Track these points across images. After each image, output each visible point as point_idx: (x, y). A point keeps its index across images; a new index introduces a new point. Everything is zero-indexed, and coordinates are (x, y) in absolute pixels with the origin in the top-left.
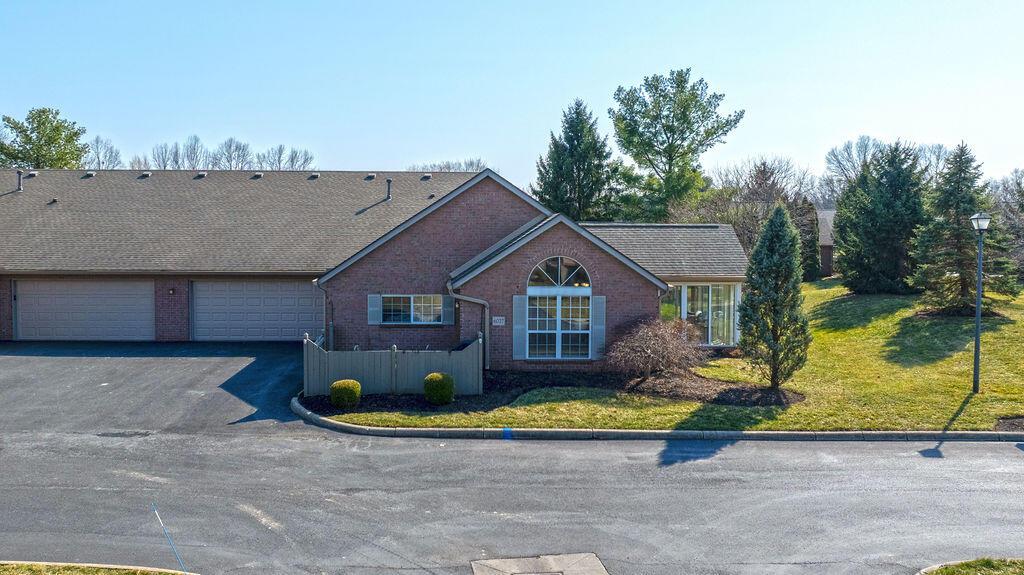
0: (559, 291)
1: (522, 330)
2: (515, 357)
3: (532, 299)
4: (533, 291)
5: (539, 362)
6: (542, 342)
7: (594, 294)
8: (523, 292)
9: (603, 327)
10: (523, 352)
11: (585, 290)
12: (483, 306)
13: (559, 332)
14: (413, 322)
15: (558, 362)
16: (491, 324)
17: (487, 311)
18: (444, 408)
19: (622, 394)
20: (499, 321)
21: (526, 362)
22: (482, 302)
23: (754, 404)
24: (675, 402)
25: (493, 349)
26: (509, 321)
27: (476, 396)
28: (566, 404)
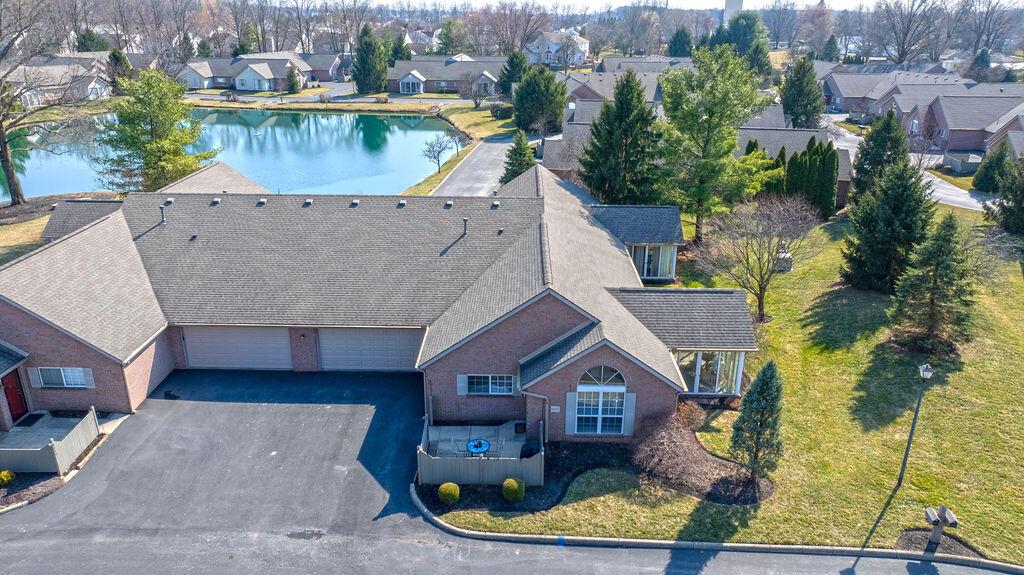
0: (601, 389)
1: (572, 417)
2: (567, 433)
3: (581, 394)
4: (581, 388)
5: (584, 437)
6: (587, 422)
7: (627, 391)
8: (575, 390)
9: (633, 415)
10: (572, 429)
11: (622, 389)
12: (544, 400)
13: (600, 416)
14: (490, 393)
15: (598, 436)
16: (550, 411)
17: (547, 404)
18: (517, 505)
19: (643, 482)
20: (555, 409)
21: (575, 436)
22: (544, 397)
23: (736, 500)
24: (680, 495)
25: (551, 428)
26: (563, 410)
27: (538, 486)
28: (602, 498)
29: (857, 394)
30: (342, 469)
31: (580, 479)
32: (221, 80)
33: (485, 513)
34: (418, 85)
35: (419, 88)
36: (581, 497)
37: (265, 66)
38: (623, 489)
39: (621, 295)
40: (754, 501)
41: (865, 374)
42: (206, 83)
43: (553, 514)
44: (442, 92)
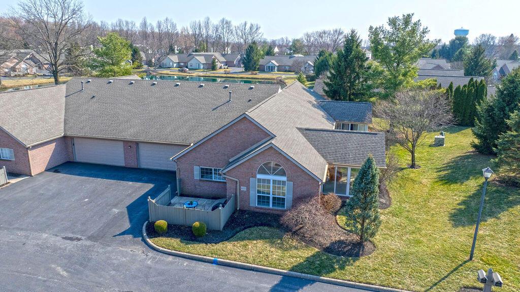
0: (271, 177)
1: (254, 194)
2: (251, 205)
3: (259, 180)
4: (259, 176)
5: (261, 209)
6: (263, 199)
7: (287, 181)
8: (255, 177)
9: (292, 196)
10: (254, 203)
11: (284, 179)
12: (237, 182)
13: (271, 196)
14: (213, 180)
15: (270, 209)
16: (240, 189)
17: (238, 185)
18: (200, 239)
19: (286, 236)
20: (244, 189)
21: (256, 208)
22: (236, 180)
23: (344, 254)
24: (307, 246)
25: (241, 201)
26: (248, 189)
27: (219, 231)
28: (255, 242)
29: (459, 207)
30: (116, 211)
31: (247, 230)
32: (182, 64)
33: (178, 240)
34: (274, 67)
35: (274, 69)
36: (243, 239)
37: (203, 58)
38: (270, 239)
39: (305, 132)
40: (357, 256)
41: (470, 197)
42: (175, 65)
43: (219, 246)
44: (286, 71)
